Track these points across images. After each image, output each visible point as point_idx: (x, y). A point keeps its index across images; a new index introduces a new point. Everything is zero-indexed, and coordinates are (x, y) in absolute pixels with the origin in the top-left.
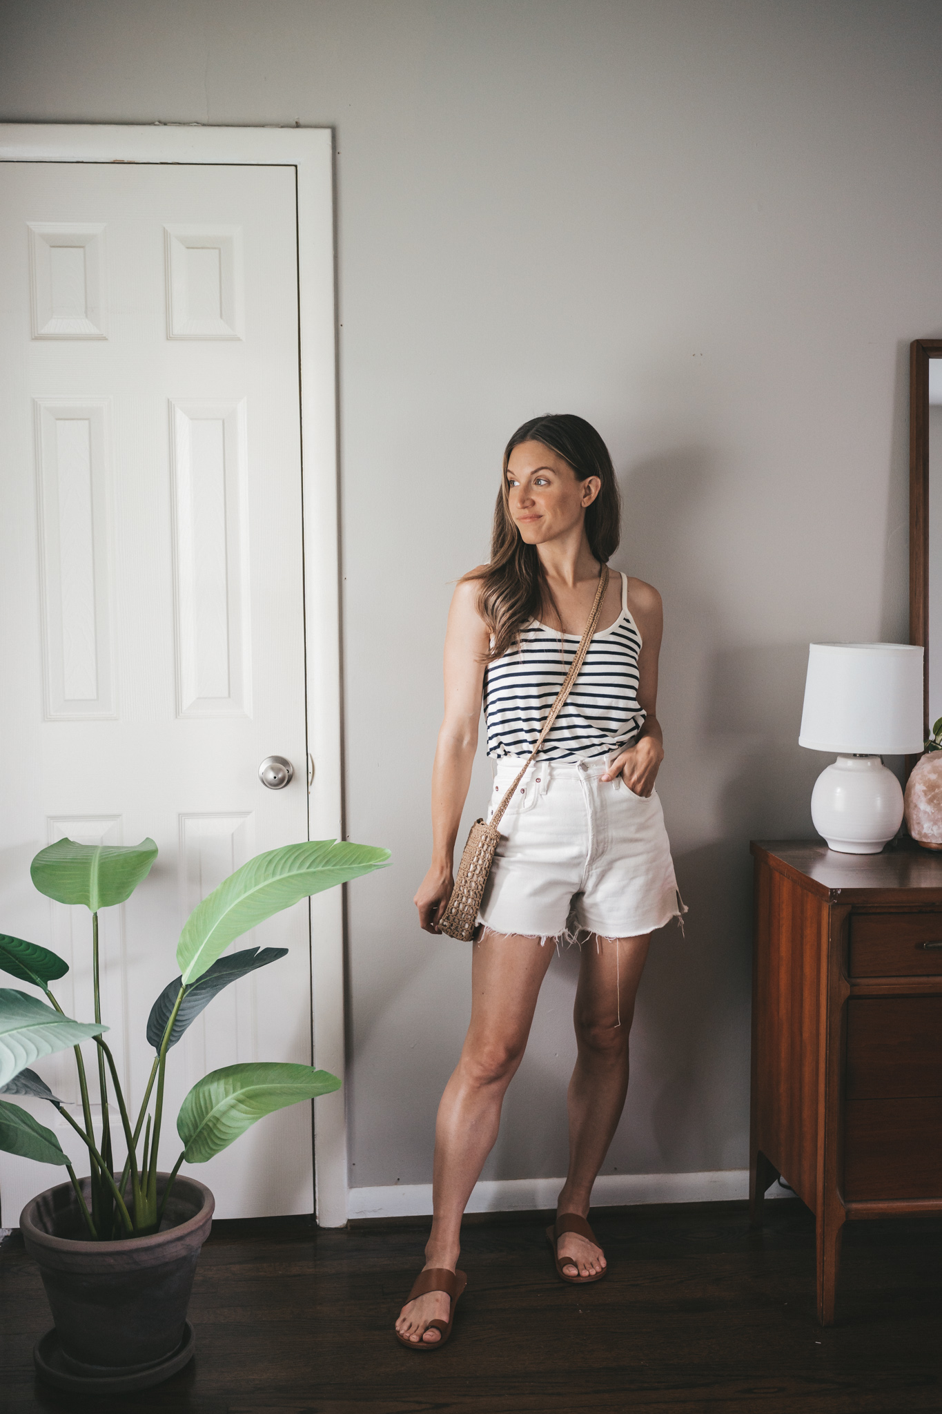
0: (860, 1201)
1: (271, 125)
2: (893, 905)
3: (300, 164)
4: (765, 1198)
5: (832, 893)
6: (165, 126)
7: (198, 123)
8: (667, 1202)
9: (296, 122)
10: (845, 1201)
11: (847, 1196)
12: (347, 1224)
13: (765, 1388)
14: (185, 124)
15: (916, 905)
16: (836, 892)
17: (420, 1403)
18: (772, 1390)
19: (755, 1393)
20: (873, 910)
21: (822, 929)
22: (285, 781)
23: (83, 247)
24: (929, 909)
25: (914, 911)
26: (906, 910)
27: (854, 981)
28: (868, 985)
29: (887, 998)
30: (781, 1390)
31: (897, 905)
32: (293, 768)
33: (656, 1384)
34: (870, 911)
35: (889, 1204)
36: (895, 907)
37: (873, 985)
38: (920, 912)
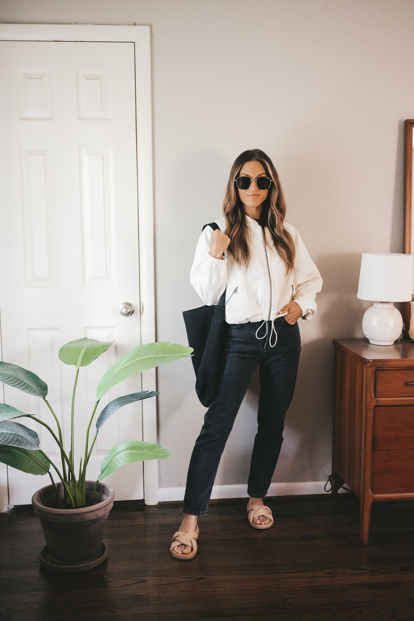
0: (380, 493)
1: (123, 24)
3: (136, 41)
4: (338, 493)
5: (368, 361)
6: (77, 25)
7: (91, 23)
8: (295, 494)
9: (134, 23)
10: (373, 493)
11: (374, 491)
12: (158, 504)
13: (337, 572)
14: (85, 24)
15: (405, 366)
16: (370, 361)
17: (190, 578)
18: (341, 573)
19: (333, 574)
20: (386, 369)
21: (364, 376)
22: (131, 313)
23: (41, 79)
24: (410, 368)
25: (404, 369)
26: (400, 369)
27: (377, 399)
28: (383, 401)
29: (392, 406)
30: (345, 573)
31: (396, 366)
32: (134, 307)
33: (291, 571)
34: (385, 369)
35: (392, 495)
36: (396, 367)
37: (385, 401)
38: (406, 369)
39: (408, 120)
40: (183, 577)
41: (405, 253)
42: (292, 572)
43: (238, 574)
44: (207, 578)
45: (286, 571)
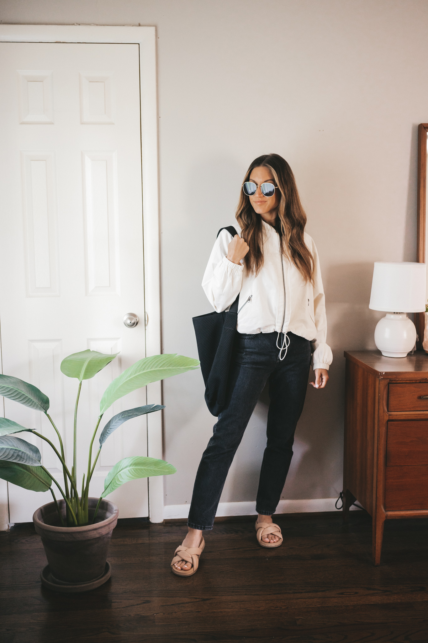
0: (392, 511)
1: (127, 25)
2: (408, 379)
3: (141, 43)
4: (350, 510)
5: (381, 374)
6: (79, 26)
7: (94, 24)
8: (305, 512)
9: (139, 24)
10: (385, 511)
11: (386, 509)
12: (163, 522)
13: (349, 592)
14: (88, 24)
15: (418, 379)
17: (195, 598)
18: (352, 593)
19: (345, 594)
21: (376, 390)
22: (135, 324)
23: (42, 81)
24: (424, 381)
26: (414, 381)
27: (390, 413)
28: (396, 415)
29: (405, 421)
30: (356, 593)
31: (410, 379)
32: (139, 318)
33: (301, 591)
34: (398, 382)
35: (405, 512)
38: (420, 382)
39: (422, 124)
40: (189, 597)
41: (419, 262)
43: (246, 595)
44: (215, 599)
45: (296, 591)
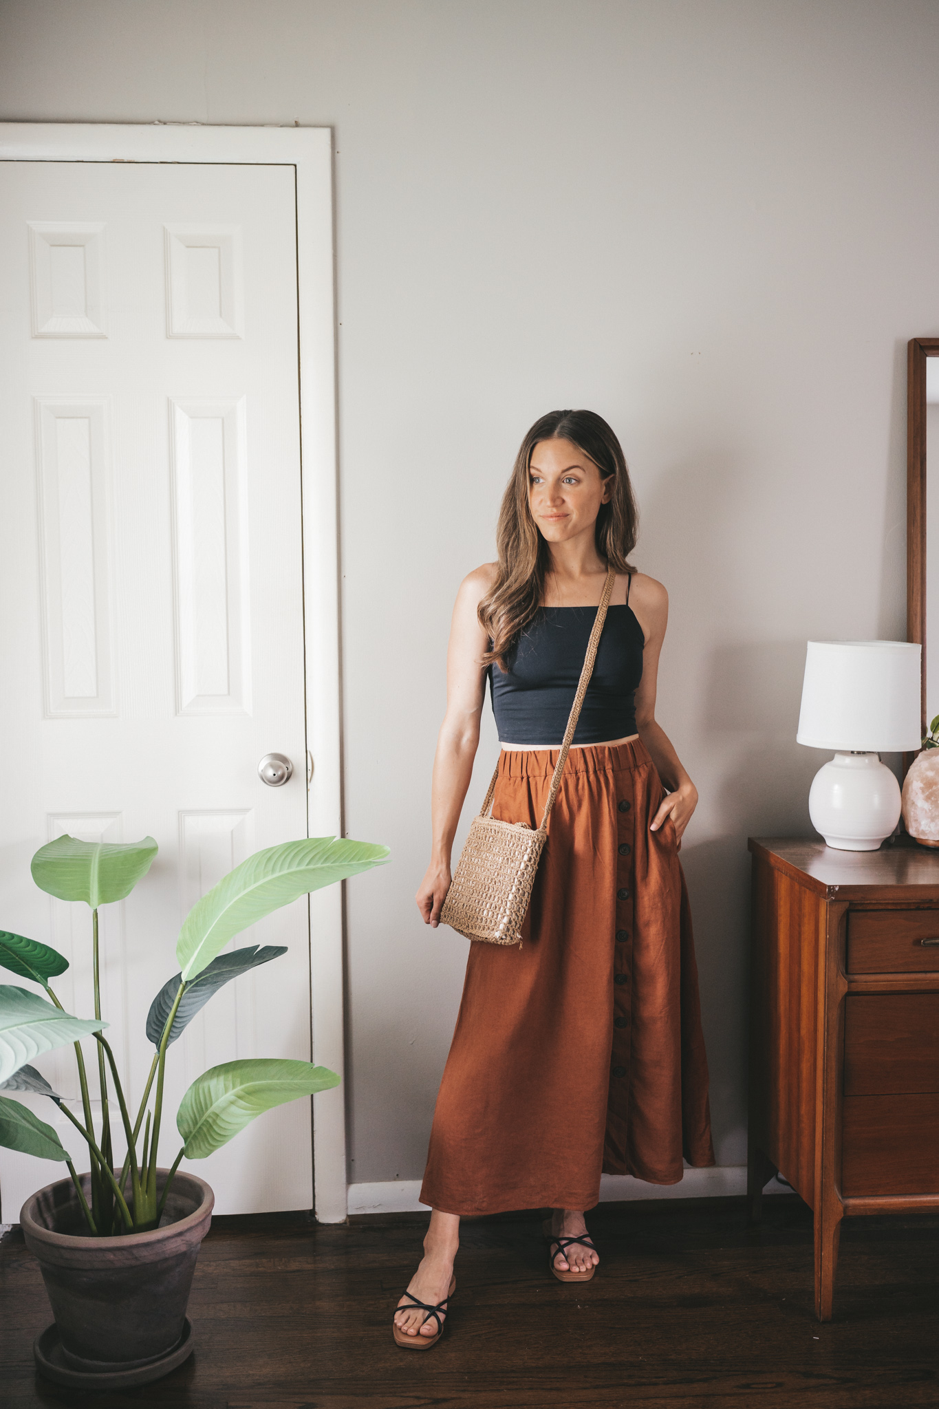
0: (857, 1197)
1: (270, 125)
2: (891, 901)
3: (299, 163)
4: (763, 1193)
5: (830, 889)
6: (165, 126)
7: (197, 123)
9: (296, 122)
10: (843, 1197)
11: (845, 1192)
12: (346, 1220)
13: (763, 1383)
14: (184, 123)
15: (913, 901)
16: (834, 889)
17: (418, 1398)
18: (769, 1386)
19: (754, 1388)
20: (871, 907)
21: (820, 925)
22: (284, 778)
23: (83, 246)
24: (926, 906)
25: (912, 907)
26: (904, 907)
27: (851, 977)
28: (865, 982)
29: (885, 994)
30: (779, 1385)
31: (895, 902)
32: (292, 765)
33: (654, 1380)
34: (868, 908)
35: (886, 1200)
36: (893, 903)
37: (870, 982)
38: (918, 909)
39: (915, 340)
40: (402, 1394)
41: (912, 642)
42: (656, 1384)
43: (530, 1389)
44: (460, 1398)
45: (644, 1380)
